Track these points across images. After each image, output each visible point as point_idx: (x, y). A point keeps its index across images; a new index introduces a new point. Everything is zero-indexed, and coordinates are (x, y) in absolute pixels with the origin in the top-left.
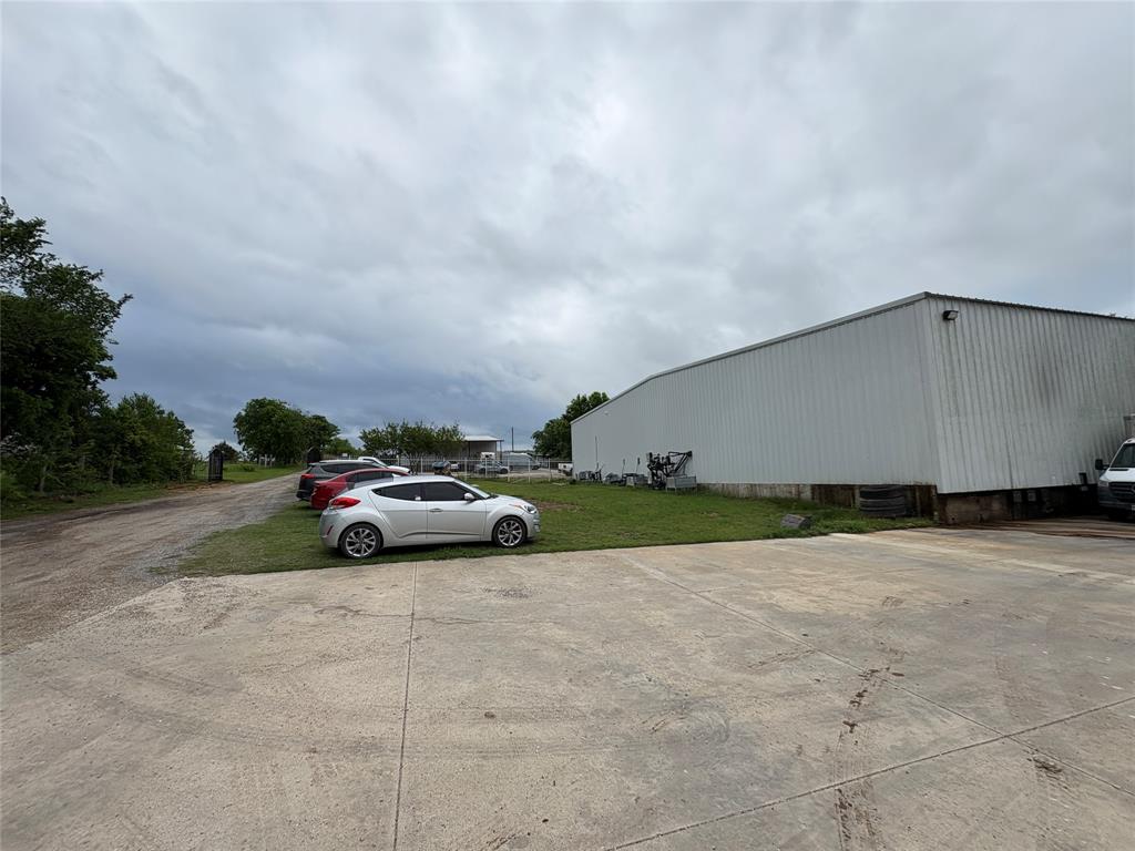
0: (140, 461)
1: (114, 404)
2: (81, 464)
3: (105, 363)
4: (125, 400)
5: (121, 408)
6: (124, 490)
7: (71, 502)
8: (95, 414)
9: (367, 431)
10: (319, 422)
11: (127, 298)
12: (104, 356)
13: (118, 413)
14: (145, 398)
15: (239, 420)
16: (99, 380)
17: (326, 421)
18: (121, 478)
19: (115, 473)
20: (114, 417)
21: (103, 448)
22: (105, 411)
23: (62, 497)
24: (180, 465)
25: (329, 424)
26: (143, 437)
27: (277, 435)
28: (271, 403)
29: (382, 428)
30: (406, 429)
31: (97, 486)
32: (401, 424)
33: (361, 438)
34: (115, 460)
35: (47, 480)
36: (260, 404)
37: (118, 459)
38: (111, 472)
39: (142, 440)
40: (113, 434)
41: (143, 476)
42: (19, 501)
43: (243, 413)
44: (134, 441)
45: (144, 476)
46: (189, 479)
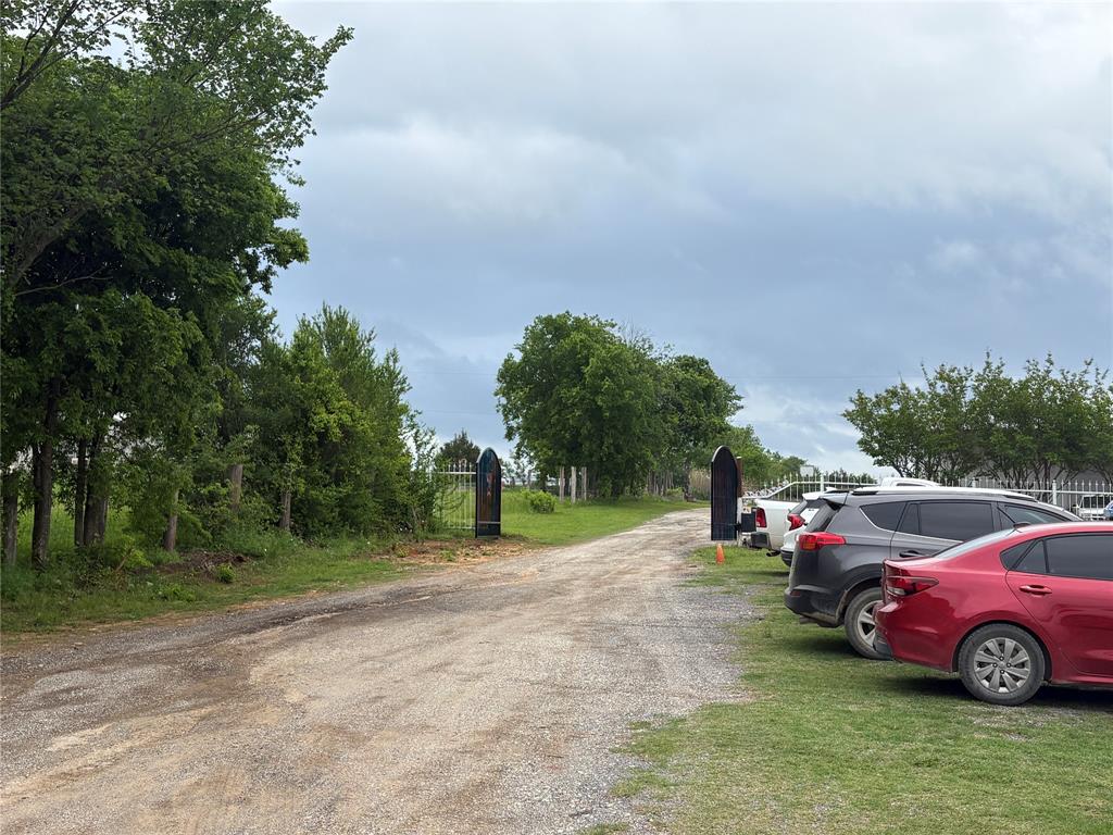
0: (338, 479)
1: (284, 335)
2: (236, 486)
3: (284, 224)
4: (304, 325)
5: (301, 346)
6: (315, 552)
7: (226, 580)
8: (254, 360)
9: (870, 395)
10: (692, 375)
11: (343, 36)
12: (284, 208)
13: (295, 357)
14: (342, 320)
15: (511, 376)
16: (275, 268)
17: (709, 374)
18: (307, 521)
19: (295, 510)
20: (287, 367)
21: (271, 447)
22: (269, 352)
23: (211, 566)
24: (412, 489)
25: (720, 383)
26: (346, 418)
27: (594, 413)
28: (580, 325)
29: (917, 385)
30: (994, 388)
31: (265, 542)
32: (979, 369)
33: (850, 416)
34: (293, 478)
35: (182, 522)
36: (556, 328)
37: (298, 473)
38: (287, 504)
39: (342, 426)
40: (287, 410)
41: (344, 517)
42: (139, 572)
43: (518, 357)
44: (327, 428)
45: (348, 519)
46: (433, 530)
